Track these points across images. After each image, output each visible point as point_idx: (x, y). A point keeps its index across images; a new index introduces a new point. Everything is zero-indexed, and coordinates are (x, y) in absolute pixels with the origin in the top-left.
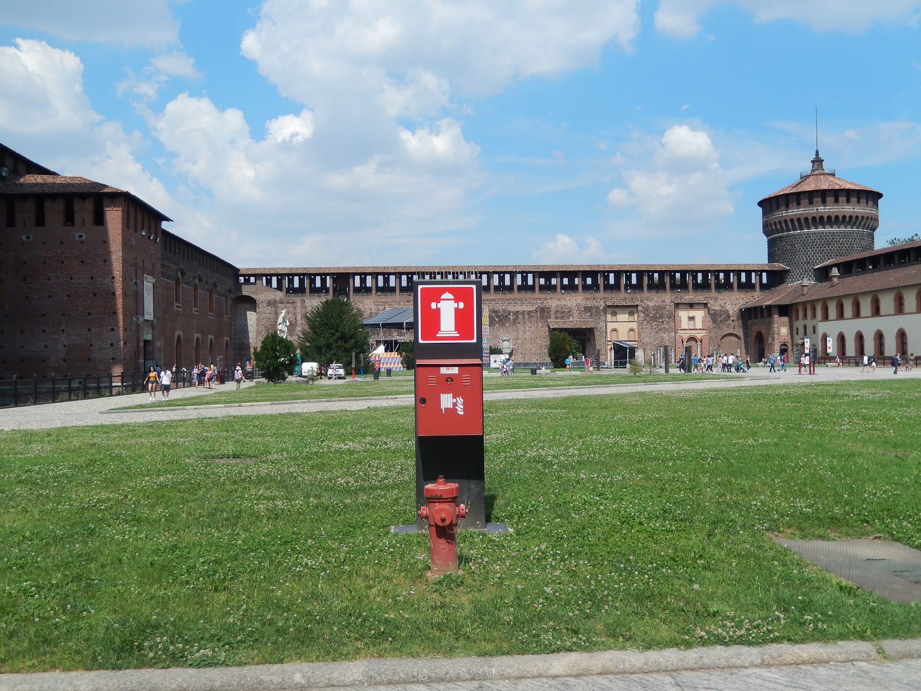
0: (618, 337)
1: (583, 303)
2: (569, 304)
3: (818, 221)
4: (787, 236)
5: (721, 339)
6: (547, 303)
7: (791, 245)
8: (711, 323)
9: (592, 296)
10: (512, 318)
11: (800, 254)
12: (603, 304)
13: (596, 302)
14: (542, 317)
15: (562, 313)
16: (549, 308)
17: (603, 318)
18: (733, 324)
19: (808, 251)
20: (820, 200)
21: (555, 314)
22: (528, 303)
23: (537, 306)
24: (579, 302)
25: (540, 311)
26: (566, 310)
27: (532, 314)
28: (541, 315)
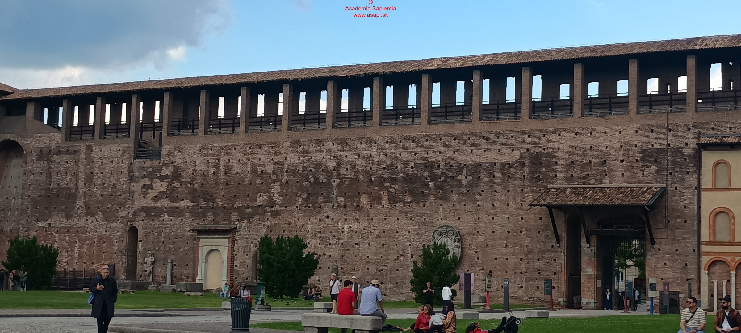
0: (732, 233)
1: (640, 141)
2: (602, 142)
6: (549, 141)
9: (663, 121)
10: (465, 182)
12: (693, 143)
13: (676, 137)
14: (536, 179)
15: (583, 167)
16: (552, 155)
17: (692, 180)
21: (567, 171)
22: (502, 144)
23: (523, 151)
24: (627, 138)
25: (530, 163)
26: (594, 161)
27: (512, 170)
28: (533, 173)
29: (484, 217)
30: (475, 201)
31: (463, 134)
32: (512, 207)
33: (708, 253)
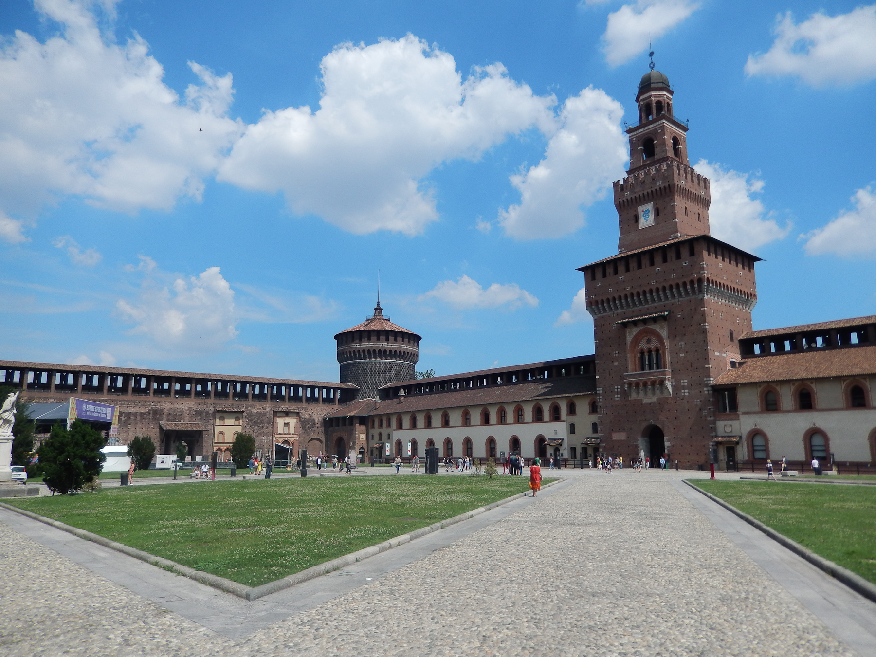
0: (224, 439)
1: (194, 407)
2: (181, 407)
3: (383, 353)
4: (359, 363)
5: (308, 443)
6: (161, 405)
7: (361, 370)
8: (301, 429)
9: (203, 401)
11: (369, 378)
12: (213, 409)
13: (207, 407)
14: (155, 419)
15: (174, 416)
16: (162, 410)
17: (212, 422)
18: (317, 430)
19: (375, 376)
20: (385, 338)
21: (168, 416)
22: (141, 405)
23: (150, 408)
24: (191, 406)
25: (153, 413)
26: (178, 414)
27: (145, 415)
28: (153, 417)
29: (131, 434)
30: (127, 427)
31: (124, 400)
32: (144, 430)
33: (216, 446)
